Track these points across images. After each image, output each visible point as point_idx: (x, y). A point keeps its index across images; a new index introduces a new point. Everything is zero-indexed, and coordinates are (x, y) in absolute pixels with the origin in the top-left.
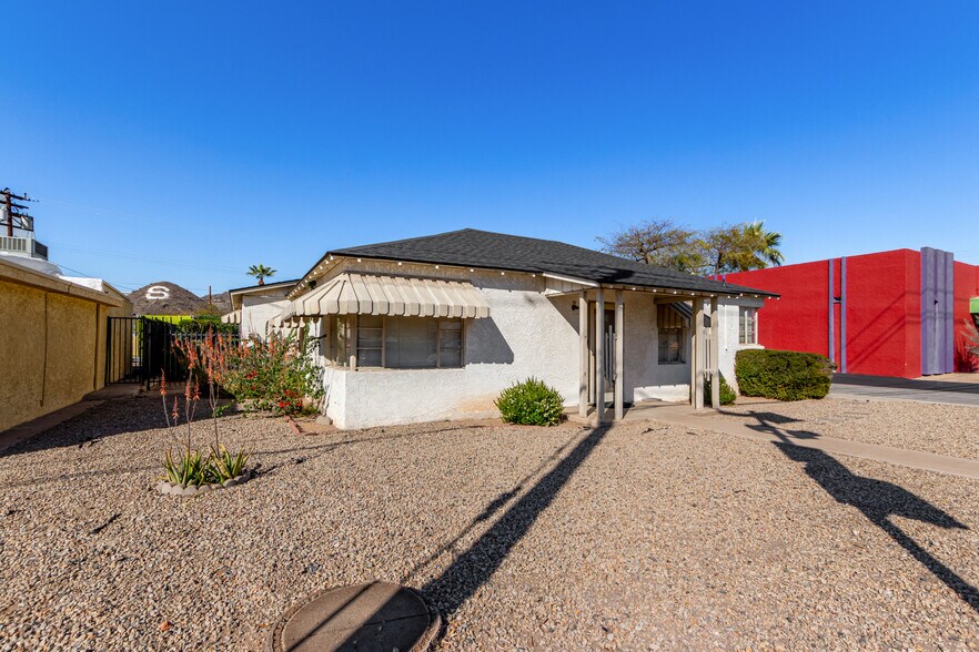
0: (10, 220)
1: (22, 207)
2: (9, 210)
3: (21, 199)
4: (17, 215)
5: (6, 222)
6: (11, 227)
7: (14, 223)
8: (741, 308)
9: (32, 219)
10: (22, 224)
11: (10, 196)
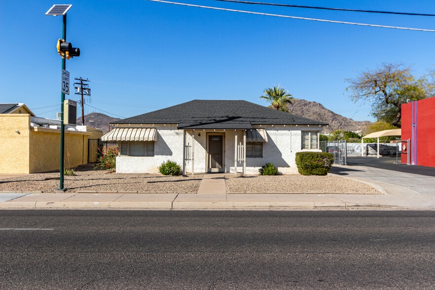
0: (82, 92)
1: (86, 85)
2: (82, 87)
3: (86, 81)
4: (85, 89)
5: (81, 93)
6: (82, 94)
7: (84, 93)
8: (302, 132)
9: (90, 89)
10: (86, 93)
11: (82, 80)
